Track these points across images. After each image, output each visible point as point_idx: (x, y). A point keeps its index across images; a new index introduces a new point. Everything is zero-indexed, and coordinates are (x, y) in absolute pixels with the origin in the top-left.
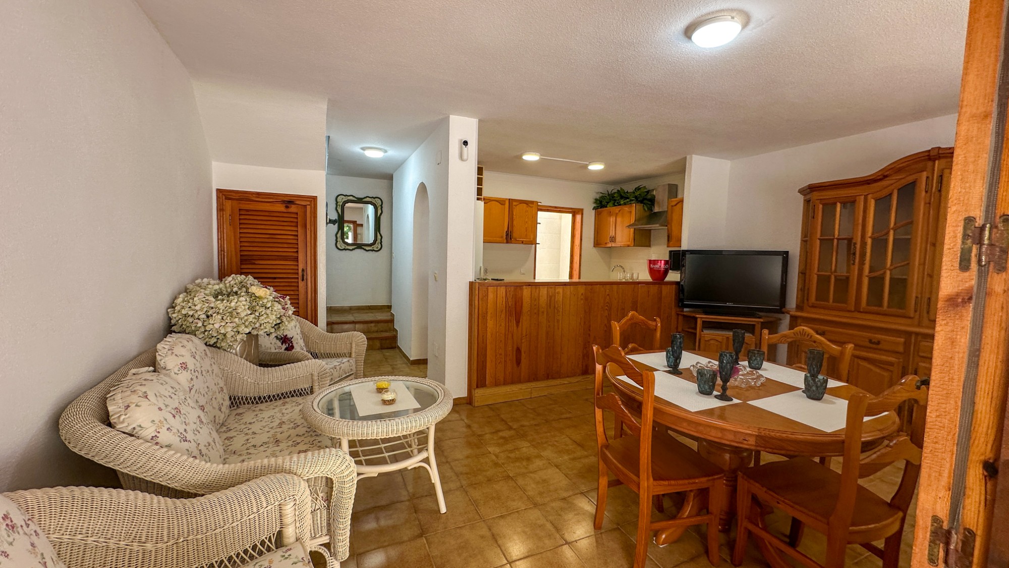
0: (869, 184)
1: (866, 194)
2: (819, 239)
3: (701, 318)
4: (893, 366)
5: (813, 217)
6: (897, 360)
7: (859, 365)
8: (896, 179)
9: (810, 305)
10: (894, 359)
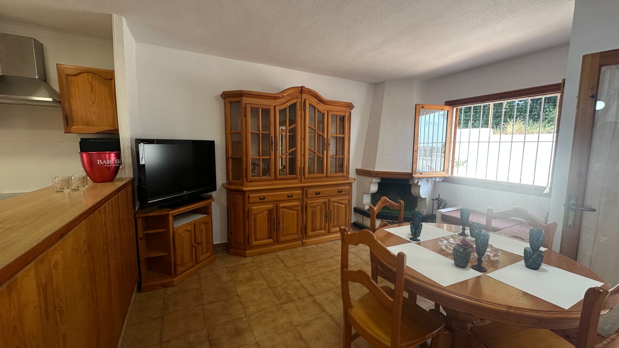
0: (275, 99)
1: (274, 105)
2: (251, 133)
3: (172, 214)
4: (298, 207)
5: (245, 116)
6: (299, 203)
7: (283, 212)
8: (288, 99)
9: (249, 180)
10: (298, 203)
